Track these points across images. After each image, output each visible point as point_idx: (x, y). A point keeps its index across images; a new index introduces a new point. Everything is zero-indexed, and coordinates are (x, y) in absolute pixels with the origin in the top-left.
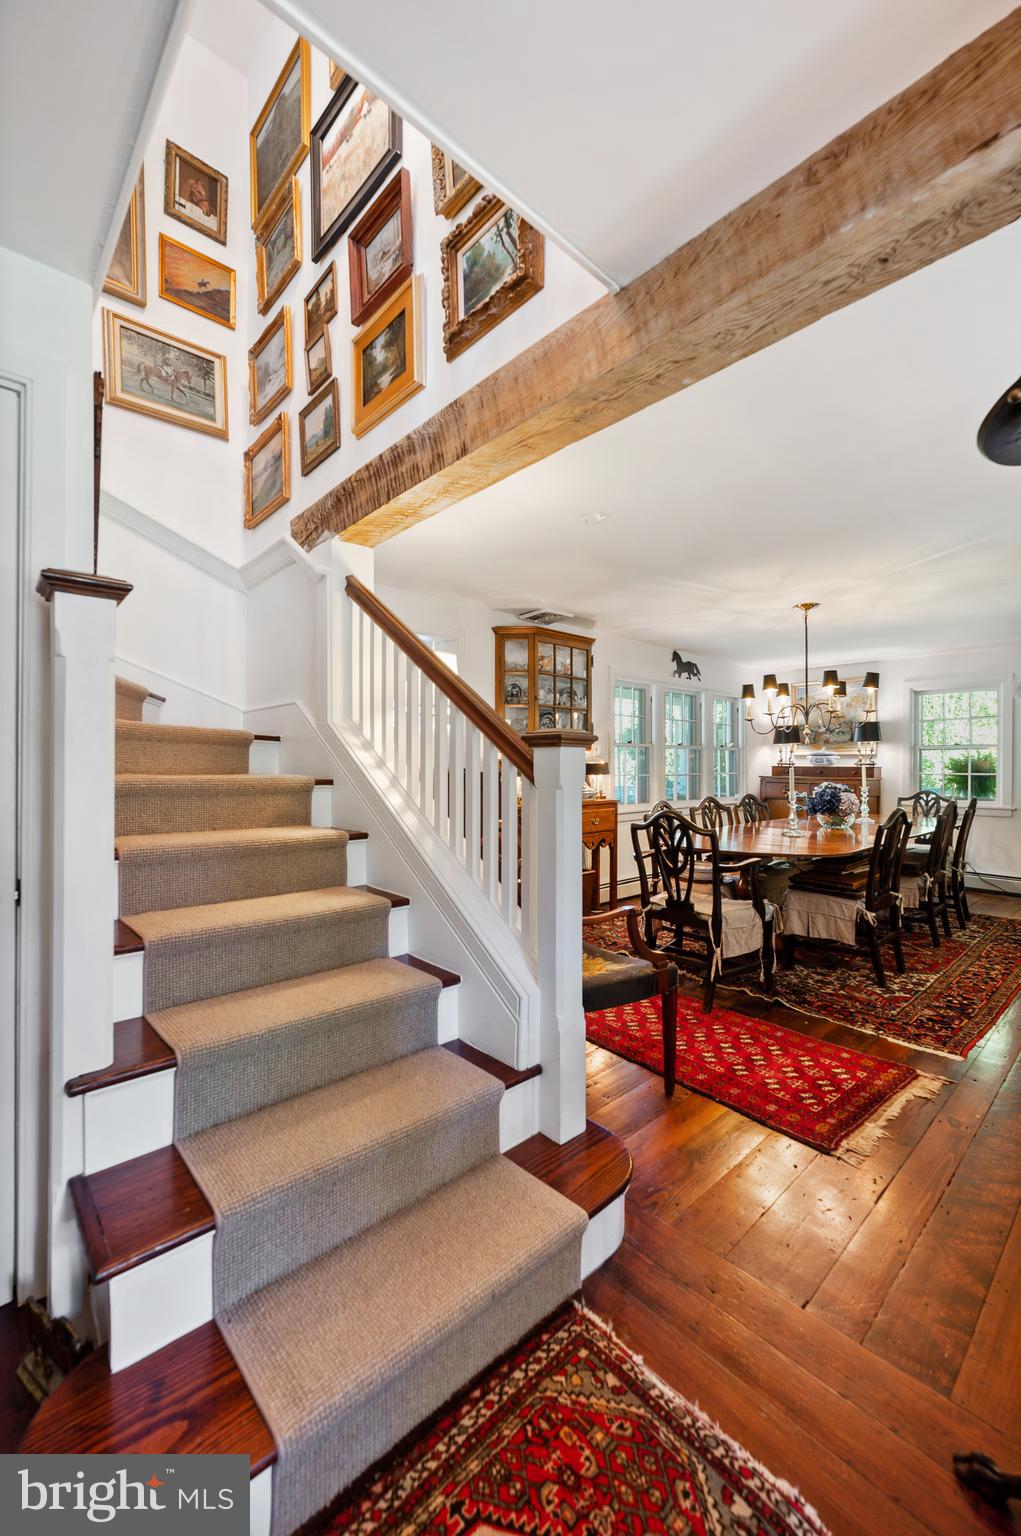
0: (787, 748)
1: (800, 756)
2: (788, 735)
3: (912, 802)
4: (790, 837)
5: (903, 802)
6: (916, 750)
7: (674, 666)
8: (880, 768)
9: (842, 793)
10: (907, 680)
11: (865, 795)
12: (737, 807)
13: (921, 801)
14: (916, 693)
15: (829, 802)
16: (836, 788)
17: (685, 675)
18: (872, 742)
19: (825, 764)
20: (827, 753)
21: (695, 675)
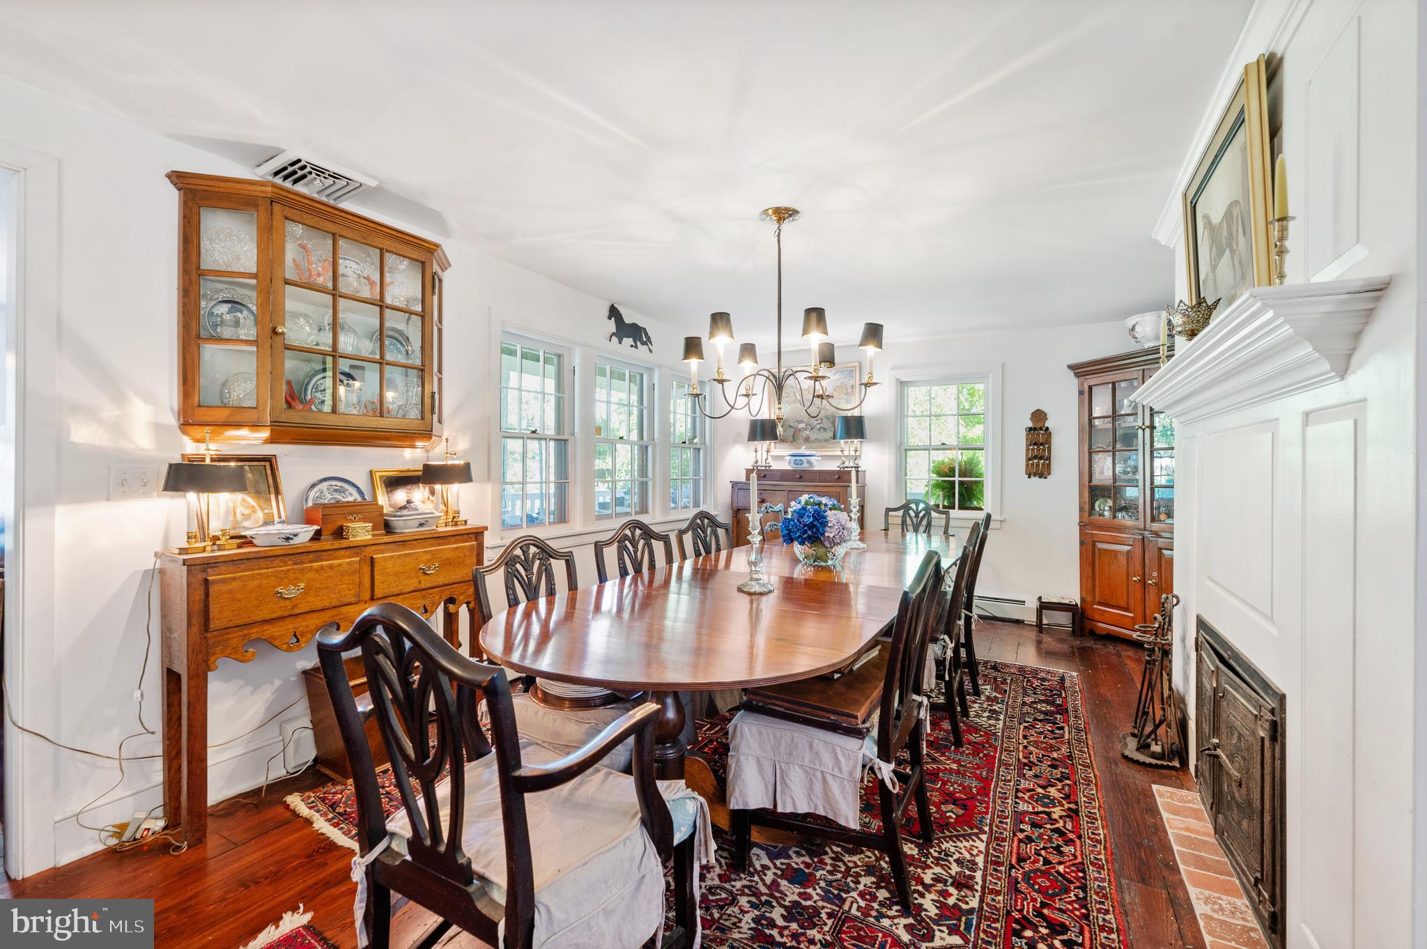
0: (763, 445)
1: (778, 456)
2: (763, 431)
3: (901, 513)
4: (750, 594)
5: (890, 513)
6: (903, 451)
7: (611, 326)
8: (865, 471)
9: (829, 513)
10: (893, 368)
11: (855, 510)
12: (681, 533)
13: (911, 512)
14: (902, 384)
15: (811, 526)
16: (819, 504)
17: (628, 341)
18: (856, 441)
19: (805, 466)
20: (807, 453)
21: (644, 343)
